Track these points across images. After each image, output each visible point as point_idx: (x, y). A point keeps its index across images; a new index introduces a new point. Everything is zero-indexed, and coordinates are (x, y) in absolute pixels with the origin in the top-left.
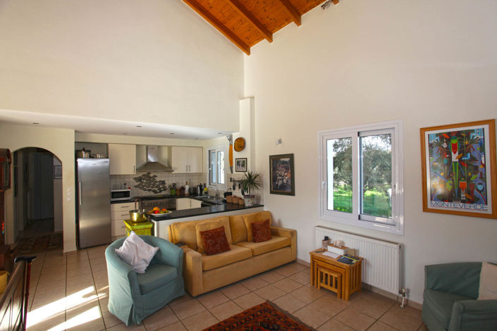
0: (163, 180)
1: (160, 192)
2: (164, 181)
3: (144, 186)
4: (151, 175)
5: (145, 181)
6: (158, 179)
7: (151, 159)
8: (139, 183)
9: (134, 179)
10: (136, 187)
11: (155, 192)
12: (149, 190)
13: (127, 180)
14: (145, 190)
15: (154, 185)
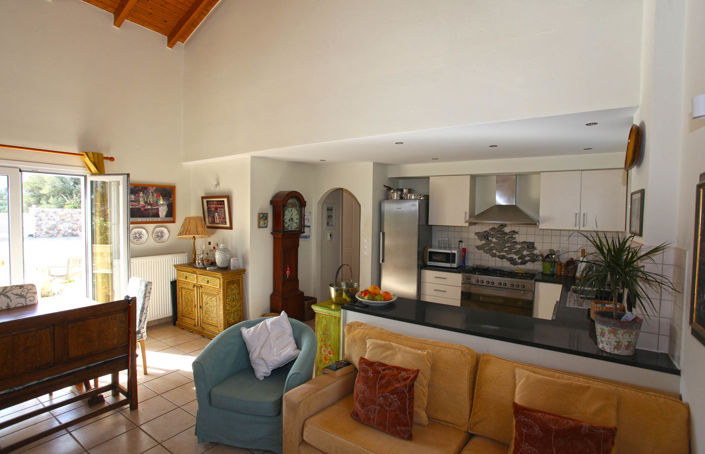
0: (530, 239)
1: (524, 263)
2: (533, 243)
3: (491, 249)
4: (507, 230)
5: (494, 240)
6: (519, 238)
7: (500, 200)
8: (484, 242)
9: (476, 234)
10: (478, 248)
11: (512, 261)
12: (502, 257)
13: (464, 235)
14: (494, 255)
15: (510, 248)
